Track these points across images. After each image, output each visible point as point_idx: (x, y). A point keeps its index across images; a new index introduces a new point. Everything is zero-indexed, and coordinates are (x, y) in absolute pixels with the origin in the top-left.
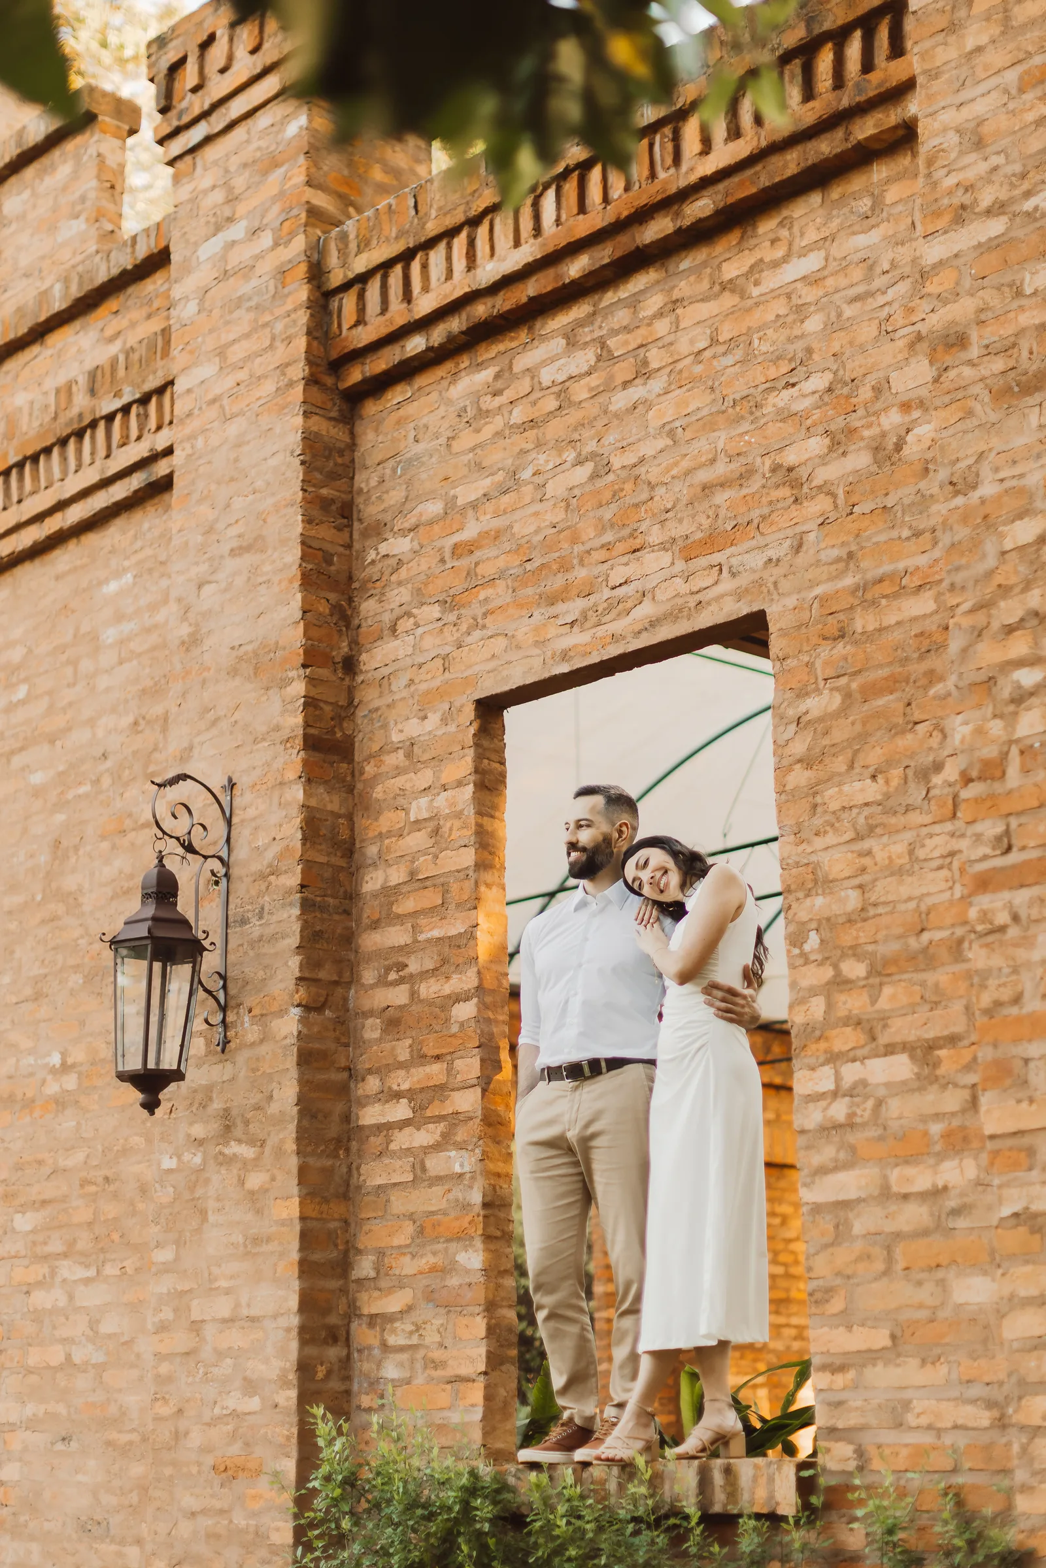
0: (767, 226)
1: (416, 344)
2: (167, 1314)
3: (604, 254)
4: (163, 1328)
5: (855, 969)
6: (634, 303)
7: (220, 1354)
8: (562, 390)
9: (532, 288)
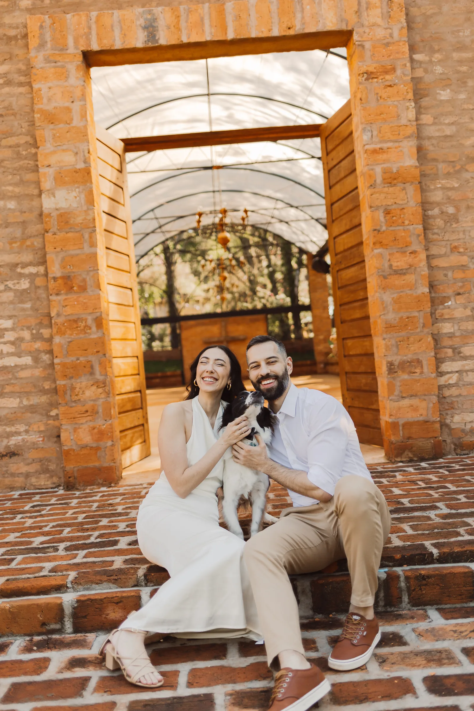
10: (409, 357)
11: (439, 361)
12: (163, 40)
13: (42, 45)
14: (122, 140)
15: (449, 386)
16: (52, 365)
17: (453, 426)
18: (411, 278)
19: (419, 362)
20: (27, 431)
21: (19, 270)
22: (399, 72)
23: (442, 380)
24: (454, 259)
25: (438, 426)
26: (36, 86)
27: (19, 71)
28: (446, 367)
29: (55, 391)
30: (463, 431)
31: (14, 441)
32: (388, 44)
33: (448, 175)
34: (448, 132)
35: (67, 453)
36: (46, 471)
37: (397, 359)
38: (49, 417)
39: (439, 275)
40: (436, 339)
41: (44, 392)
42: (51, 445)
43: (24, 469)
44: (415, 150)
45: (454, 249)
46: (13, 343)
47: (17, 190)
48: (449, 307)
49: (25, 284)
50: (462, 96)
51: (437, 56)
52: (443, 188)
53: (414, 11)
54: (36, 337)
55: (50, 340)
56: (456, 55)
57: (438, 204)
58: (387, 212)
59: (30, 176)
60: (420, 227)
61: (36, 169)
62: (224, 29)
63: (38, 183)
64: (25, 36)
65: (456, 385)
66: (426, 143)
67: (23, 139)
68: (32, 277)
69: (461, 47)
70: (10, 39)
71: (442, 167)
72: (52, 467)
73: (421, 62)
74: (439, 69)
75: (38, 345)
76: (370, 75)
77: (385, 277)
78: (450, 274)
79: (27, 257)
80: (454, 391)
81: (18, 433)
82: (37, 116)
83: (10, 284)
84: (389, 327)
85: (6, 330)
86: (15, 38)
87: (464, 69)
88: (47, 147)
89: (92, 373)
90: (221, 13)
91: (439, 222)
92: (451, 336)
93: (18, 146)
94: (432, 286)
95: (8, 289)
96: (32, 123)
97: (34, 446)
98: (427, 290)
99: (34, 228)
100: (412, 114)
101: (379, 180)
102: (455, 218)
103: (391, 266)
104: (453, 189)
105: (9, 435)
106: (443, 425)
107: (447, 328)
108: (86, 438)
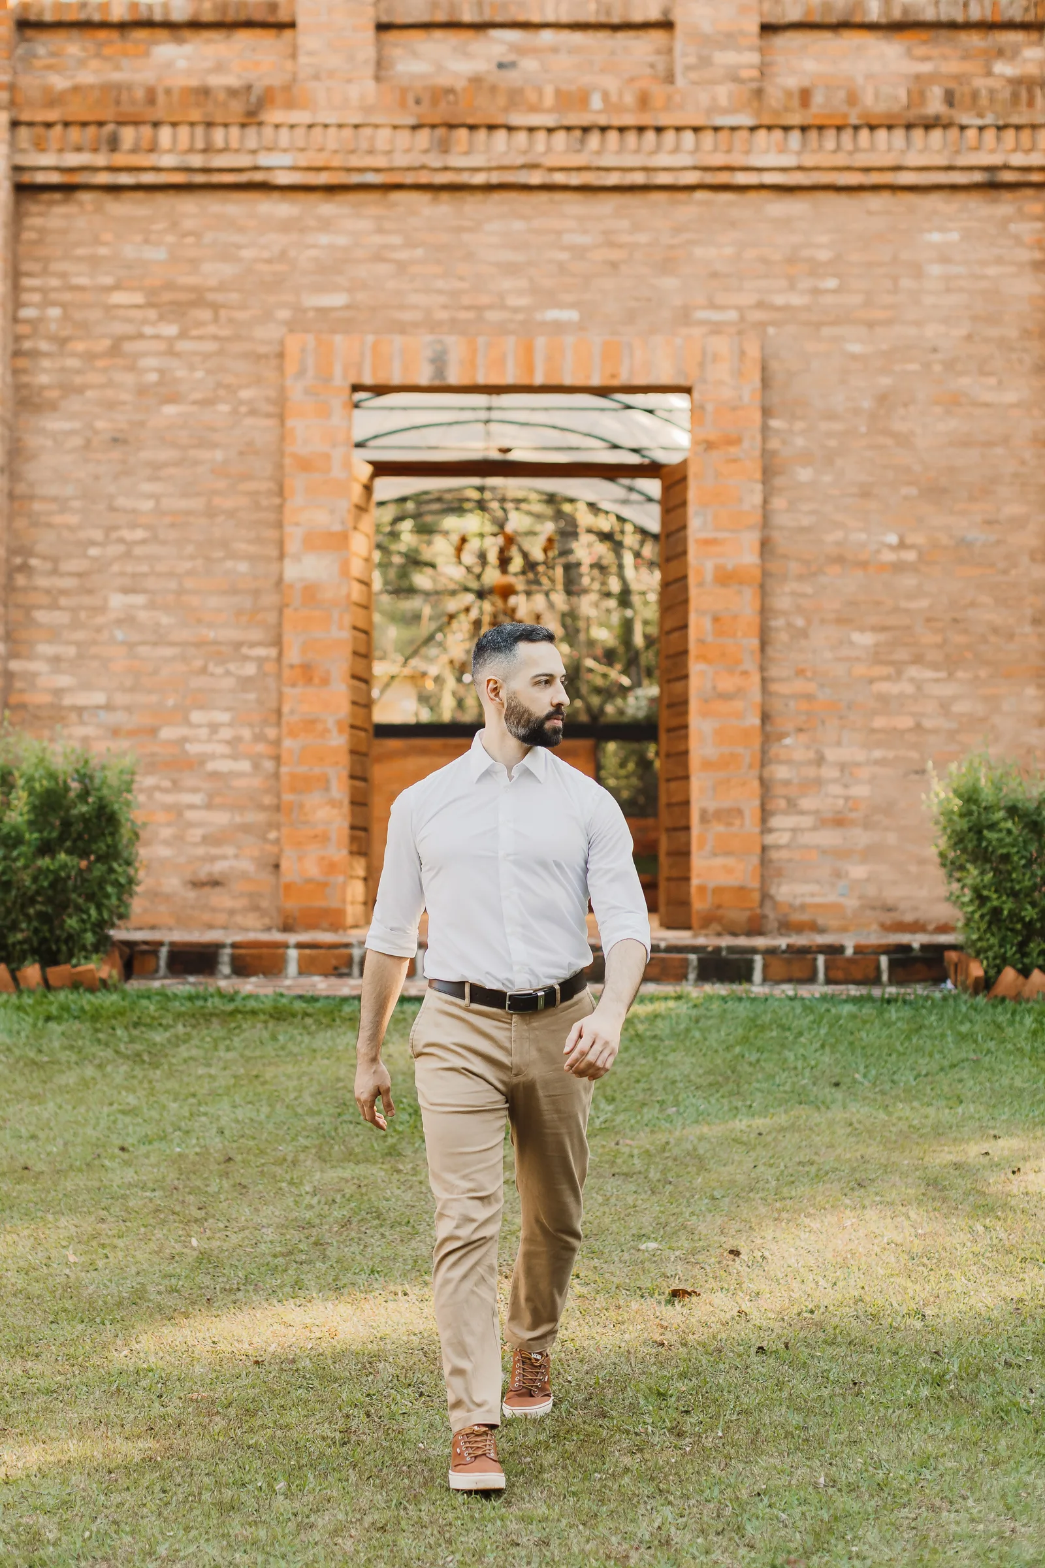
10: (727, 804)
11: (765, 814)
12: (453, 379)
13: (302, 373)
14: (370, 463)
15: (778, 847)
16: (276, 775)
17: (779, 898)
18: (738, 705)
19: (740, 812)
20: (236, 856)
21: (245, 650)
22: (746, 444)
23: (770, 839)
24: (799, 686)
25: (756, 896)
26: (290, 423)
27: (268, 400)
28: (775, 822)
29: (278, 808)
30: (791, 906)
31: (219, 867)
32: (734, 409)
33: (800, 578)
34: (806, 521)
35: (288, 887)
36: (256, 908)
37: (711, 806)
38: (265, 840)
39: (777, 705)
40: (765, 785)
41: (262, 808)
42: (267, 877)
43: (228, 903)
44: (757, 545)
45: (800, 672)
46: (228, 742)
47: (252, 549)
48: (787, 746)
49: (250, 669)
50: (827, 478)
51: (799, 425)
52: (793, 594)
53: (774, 365)
54: (259, 738)
55: (277, 743)
56: (824, 426)
57: (785, 613)
58: (716, 619)
59: (271, 534)
60: (755, 642)
61: (279, 525)
62: (530, 368)
63: (281, 544)
64: (281, 355)
65: (787, 846)
66: (776, 535)
67: (265, 486)
68: (261, 661)
69: (831, 416)
70: (259, 357)
71: (794, 567)
72: (265, 904)
73: (777, 431)
74: (800, 442)
75: (261, 748)
76: (709, 445)
77: (706, 701)
78: (792, 704)
79: (256, 635)
80: (784, 854)
81: (224, 857)
82: (288, 461)
83: (232, 667)
84: (707, 765)
85: (222, 725)
86: (266, 356)
87: (832, 443)
88: (296, 501)
89: (327, 789)
90: (529, 350)
91: (784, 637)
92: (787, 783)
93: (257, 493)
94: (765, 717)
95: (228, 673)
96: (280, 467)
97: (244, 876)
98: (757, 721)
99: (270, 599)
100: (757, 499)
101: (709, 576)
102: (804, 634)
103: (714, 688)
104: (804, 595)
105: (213, 859)
106: (765, 896)
107: (781, 772)
108: (313, 870)
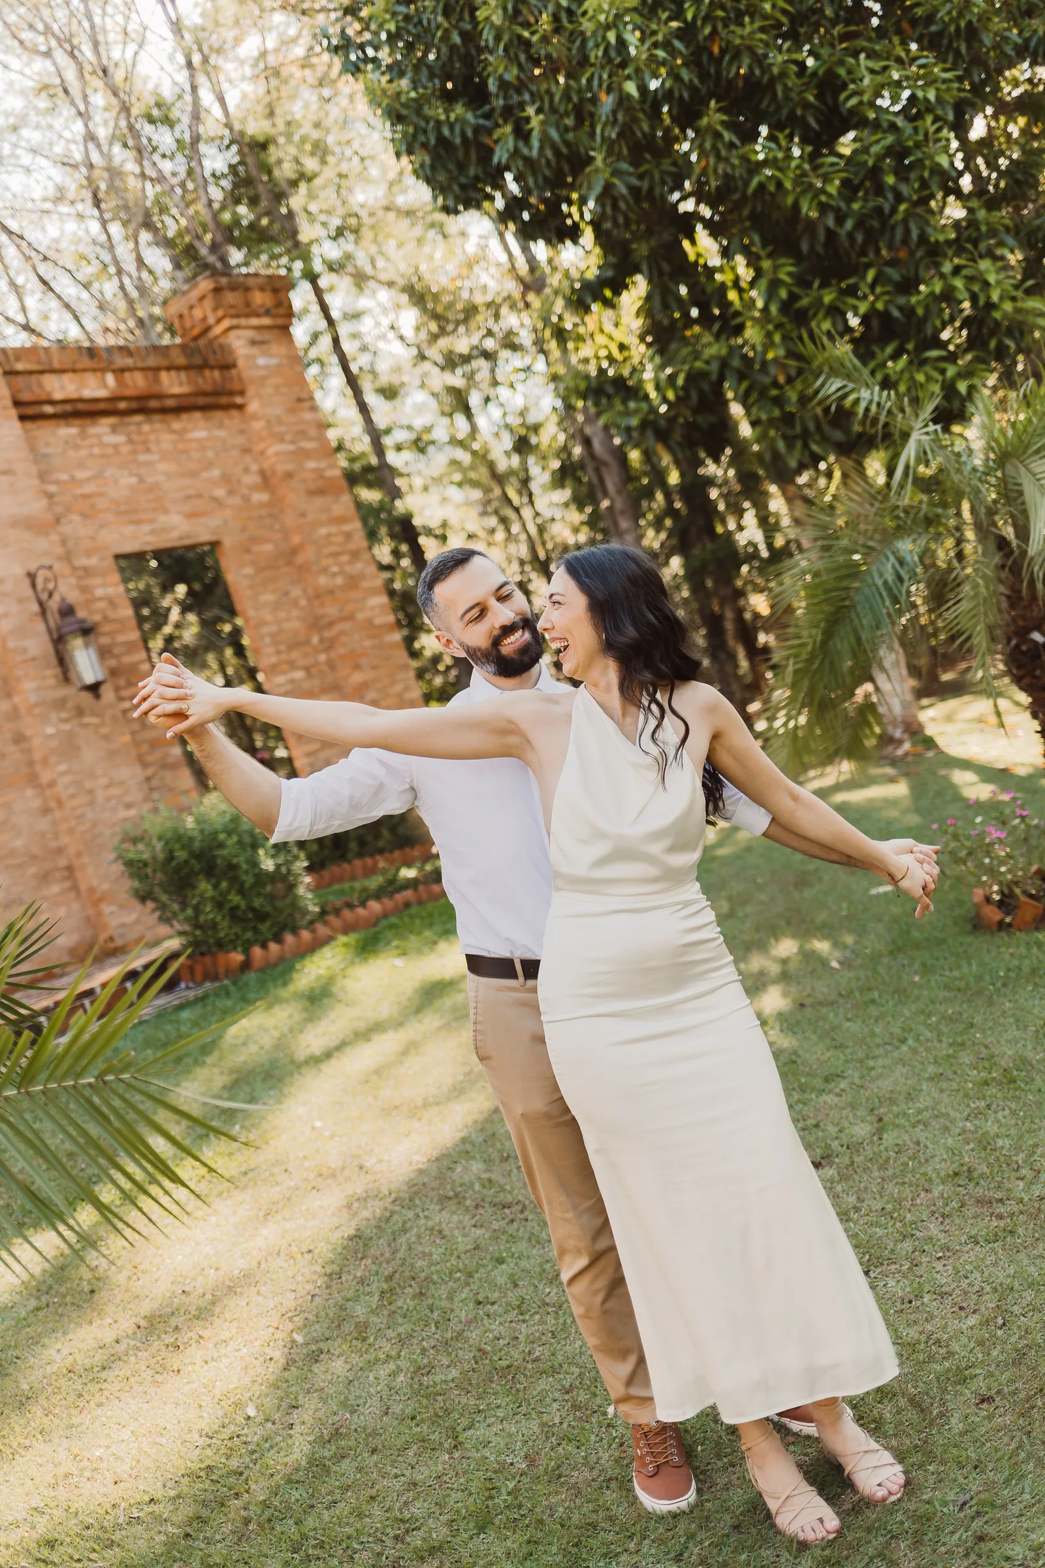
0: (185, 416)
1: (49, 409)
2: (72, 790)
3: (134, 405)
4: (72, 796)
5: (282, 648)
6: (139, 424)
7: (108, 799)
8: (115, 446)
9: (102, 406)
